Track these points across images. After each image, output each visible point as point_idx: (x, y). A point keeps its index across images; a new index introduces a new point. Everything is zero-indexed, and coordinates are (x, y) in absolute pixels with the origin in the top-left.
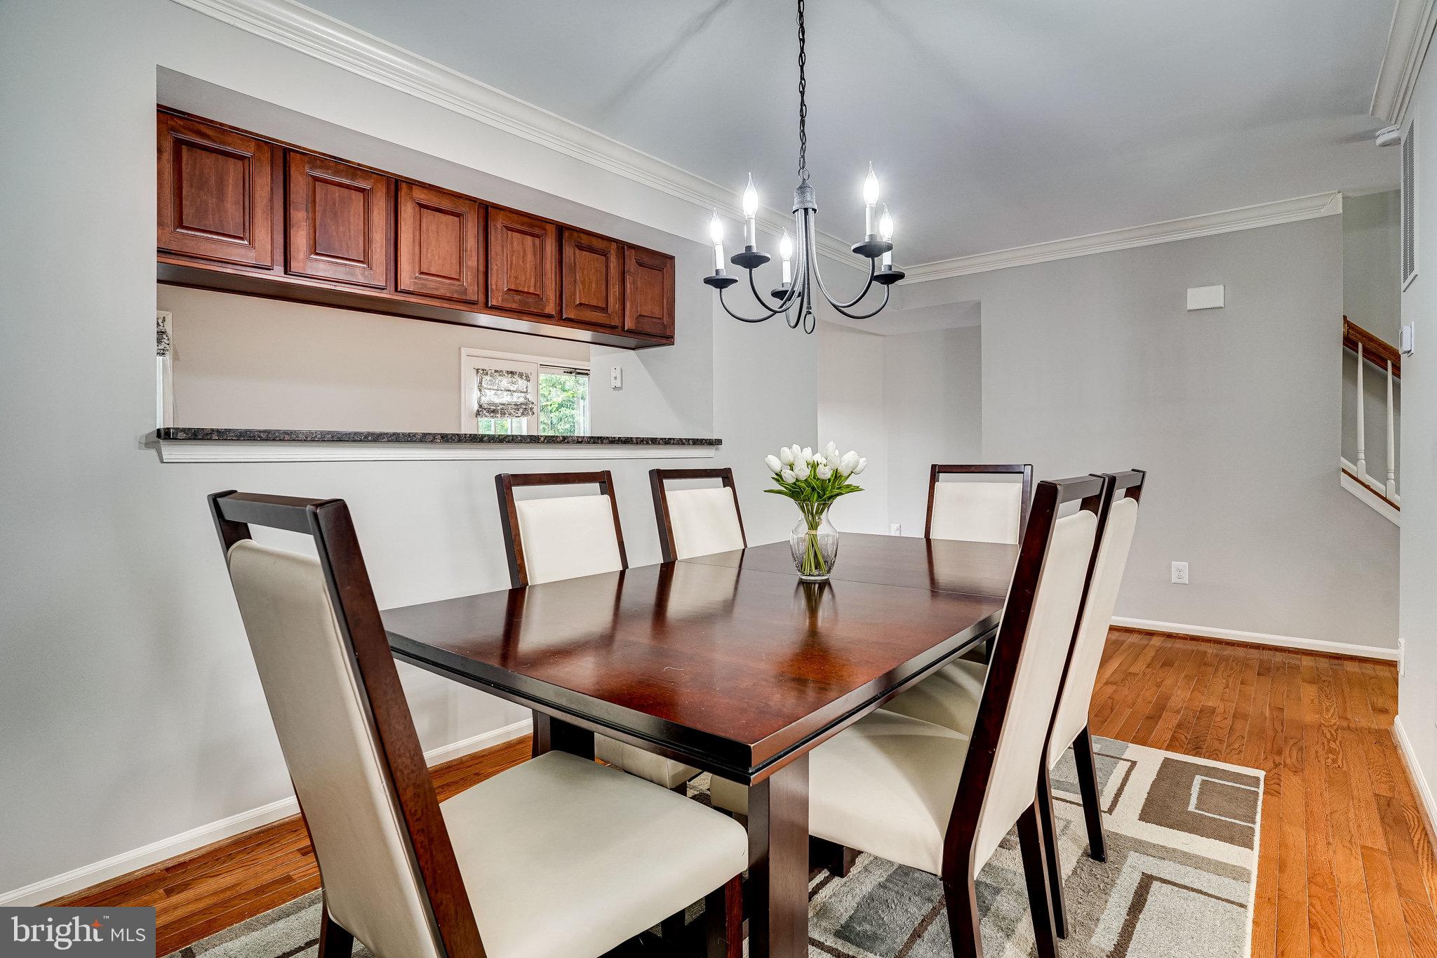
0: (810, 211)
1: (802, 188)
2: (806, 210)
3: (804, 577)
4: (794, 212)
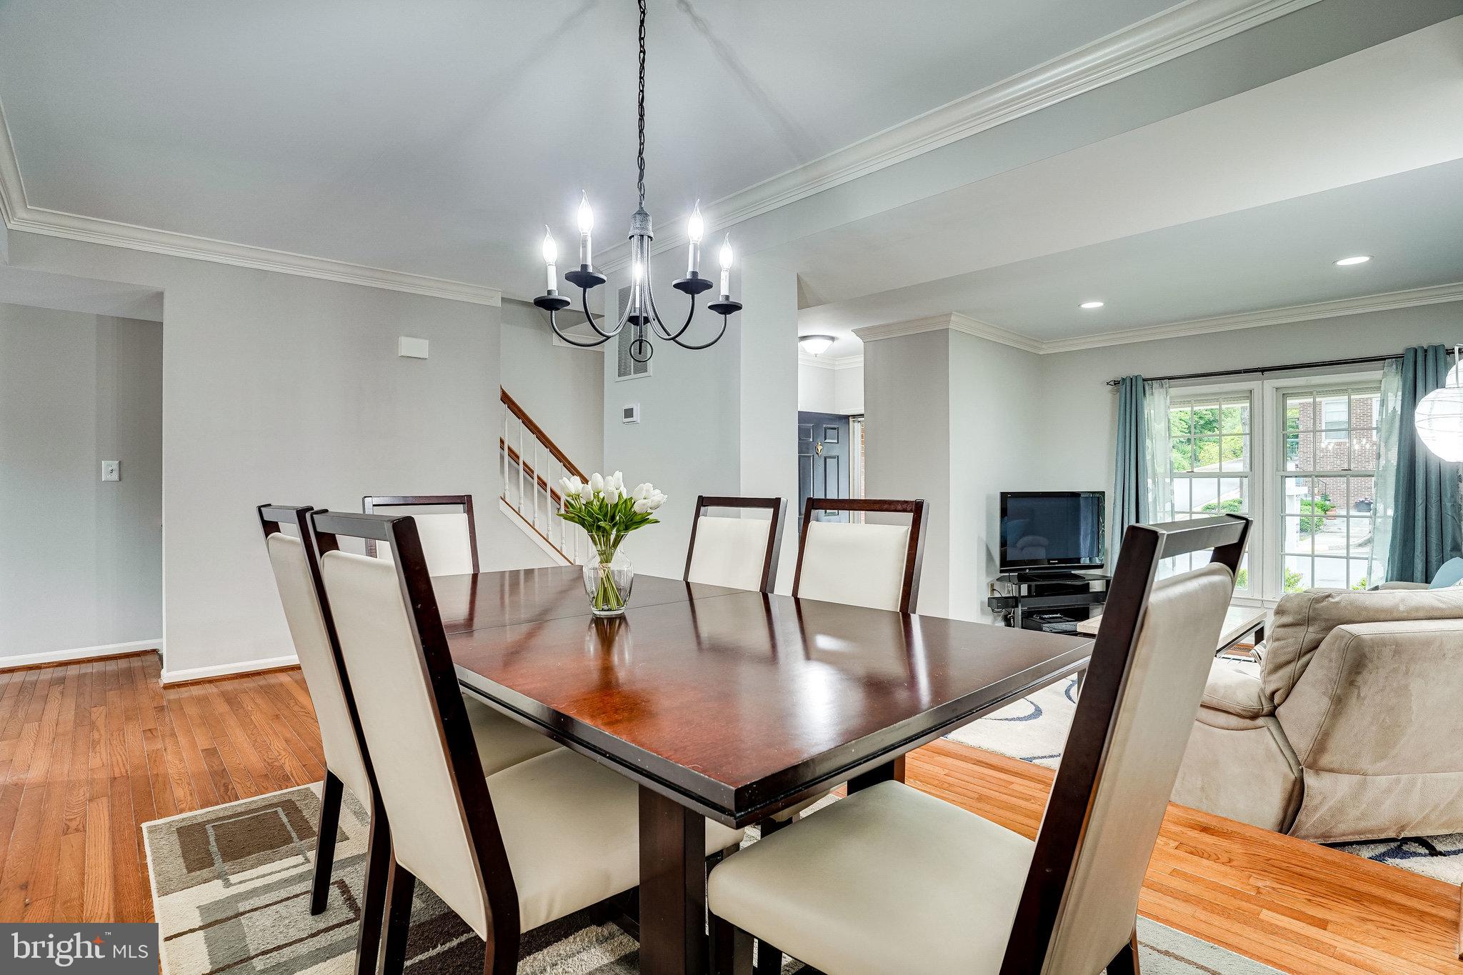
0: (646, 238)
1: (642, 213)
2: (642, 236)
3: (598, 613)
4: (630, 238)
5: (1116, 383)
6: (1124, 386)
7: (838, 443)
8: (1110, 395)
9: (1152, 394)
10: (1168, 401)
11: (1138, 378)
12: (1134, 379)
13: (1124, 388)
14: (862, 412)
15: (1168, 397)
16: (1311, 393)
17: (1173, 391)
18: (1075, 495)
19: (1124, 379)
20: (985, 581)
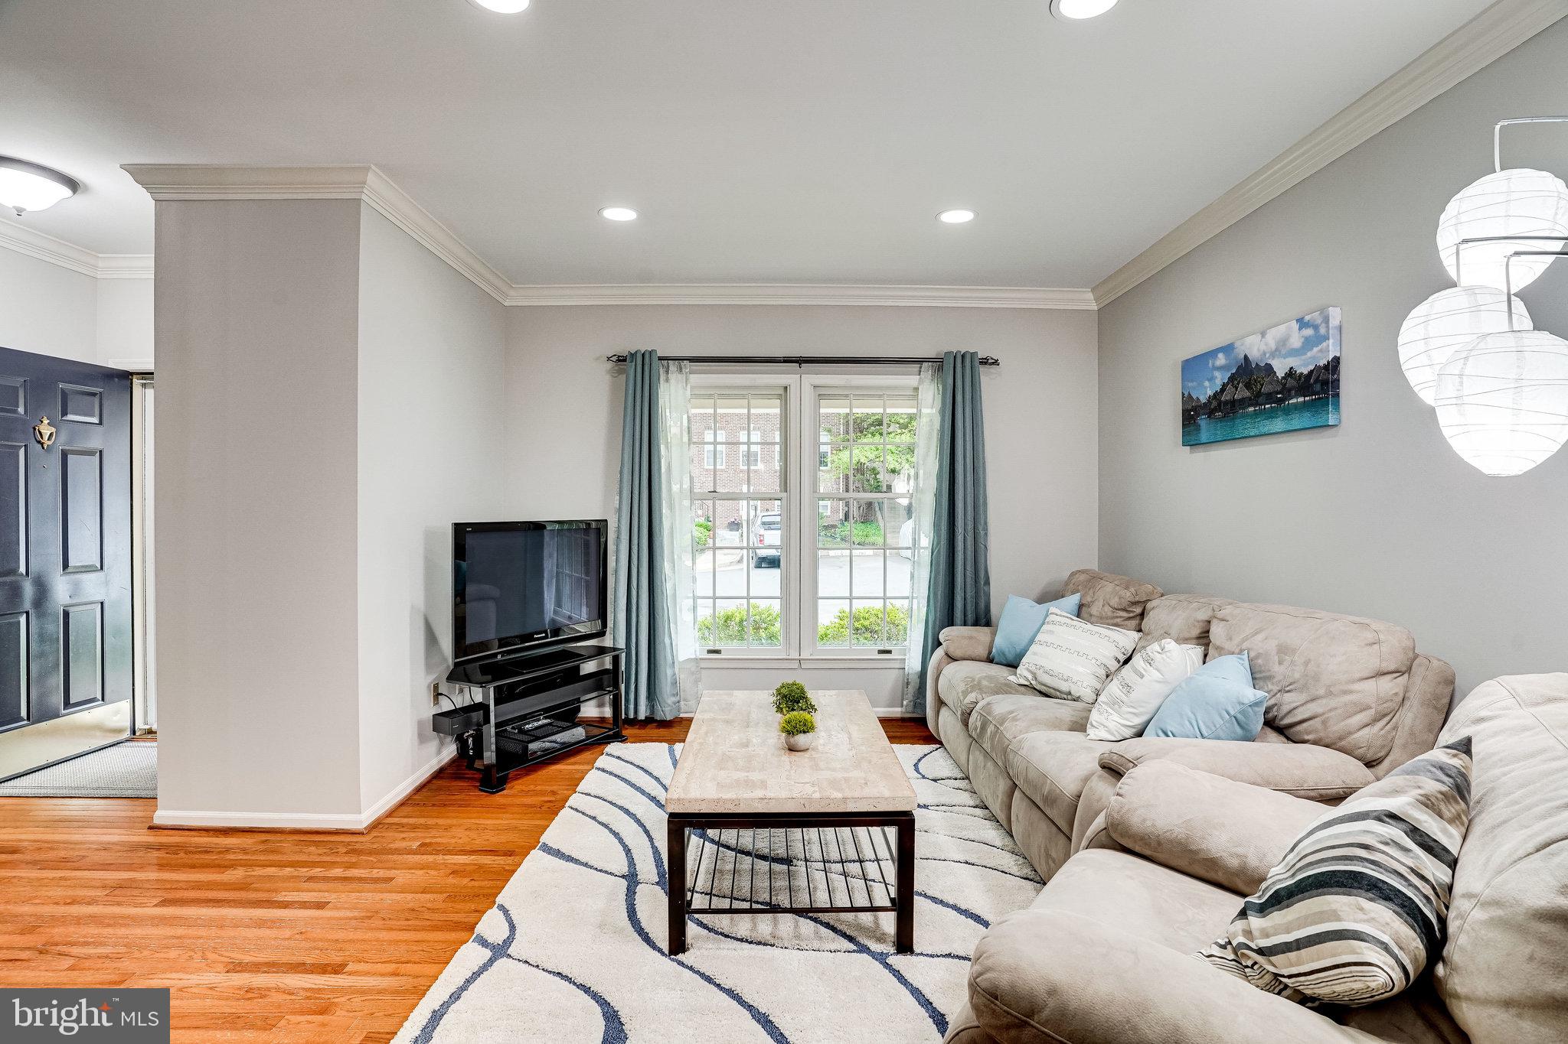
5: (621, 360)
6: (634, 363)
7: (101, 423)
8: (608, 377)
9: (667, 380)
10: (688, 392)
11: (653, 354)
12: (647, 356)
13: (633, 367)
14: (149, 365)
15: (689, 386)
16: (847, 396)
17: (694, 379)
18: (538, 527)
19: (633, 355)
20: (423, 681)
